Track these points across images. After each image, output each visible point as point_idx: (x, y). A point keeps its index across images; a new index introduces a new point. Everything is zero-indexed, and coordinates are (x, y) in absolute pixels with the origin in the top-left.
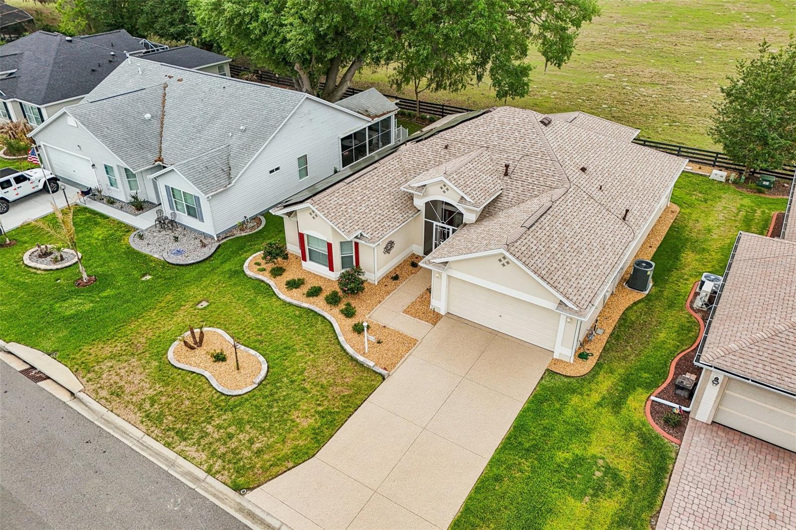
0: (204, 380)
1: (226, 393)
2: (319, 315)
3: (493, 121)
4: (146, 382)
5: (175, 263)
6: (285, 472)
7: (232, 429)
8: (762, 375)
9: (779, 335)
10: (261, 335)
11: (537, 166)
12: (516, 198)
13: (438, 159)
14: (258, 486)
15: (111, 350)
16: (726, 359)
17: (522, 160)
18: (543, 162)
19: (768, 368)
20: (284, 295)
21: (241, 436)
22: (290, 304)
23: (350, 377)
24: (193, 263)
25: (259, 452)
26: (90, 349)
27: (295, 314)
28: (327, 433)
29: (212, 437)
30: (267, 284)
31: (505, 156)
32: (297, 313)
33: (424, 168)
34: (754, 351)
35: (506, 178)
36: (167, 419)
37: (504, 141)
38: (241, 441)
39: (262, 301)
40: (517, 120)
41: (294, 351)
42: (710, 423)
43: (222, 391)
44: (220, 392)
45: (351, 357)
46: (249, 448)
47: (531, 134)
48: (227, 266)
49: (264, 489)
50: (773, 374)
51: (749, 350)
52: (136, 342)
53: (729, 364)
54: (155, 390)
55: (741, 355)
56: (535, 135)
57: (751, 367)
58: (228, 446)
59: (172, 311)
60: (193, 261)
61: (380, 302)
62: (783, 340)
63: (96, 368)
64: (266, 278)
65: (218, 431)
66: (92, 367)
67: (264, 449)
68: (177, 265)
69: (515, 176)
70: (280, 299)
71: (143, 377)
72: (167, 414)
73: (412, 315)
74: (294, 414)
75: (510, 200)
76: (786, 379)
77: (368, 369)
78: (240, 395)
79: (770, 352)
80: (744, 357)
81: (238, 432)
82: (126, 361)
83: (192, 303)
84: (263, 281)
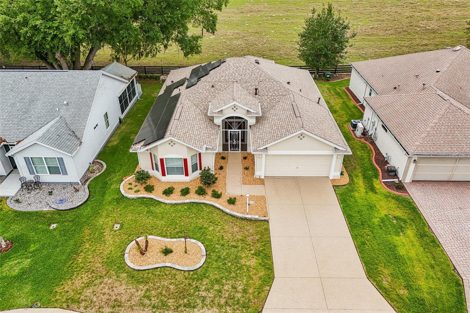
0: (169, 269)
1: (193, 269)
2: (200, 203)
3: (231, 67)
4: (130, 289)
5: (68, 208)
6: (269, 293)
7: (216, 287)
8: (435, 152)
9: (430, 133)
10: (176, 228)
11: (269, 86)
12: (269, 105)
13: (212, 94)
14: (263, 308)
15: (81, 282)
16: (419, 150)
17: (260, 84)
18: (271, 83)
19: (434, 148)
20: (168, 200)
21: (226, 288)
22: (177, 204)
23: (251, 229)
24: (82, 204)
25: (245, 291)
26: (64, 288)
27: (185, 209)
28: (270, 262)
29: (210, 297)
30: (150, 198)
31: (249, 85)
32: (186, 207)
33: (206, 101)
34: (426, 143)
35: (257, 96)
36: (169, 302)
37: (243, 76)
38: (228, 291)
39: (157, 210)
40: (244, 64)
41: (206, 228)
42: (411, 182)
43: (187, 270)
44: (187, 271)
45: (241, 218)
46: (237, 292)
47: (256, 70)
48: (108, 198)
49: (266, 308)
50: (438, 150)
51: (424, 143)
52: (94, 268)
53: (421, 152)
54: (142, 290)
55: (422, 146)
56: (258, 70)
57: (429, 150)
58: (224, 297)
59: (100, 239)
60: (81, 203)
61: (225, 184)
62: (432, 134)
63: (82, 297)
64: (144, 194)
65: (209, 292)
66: (79, 298)
67: (245, 287)
68: (70, 209)
69: (261, 94)
70: (166, 204)
71: (124, 287)
72: (166, 299)
73: (248, 184)
74: (243, 262)
75: (266, 107)
76: (443, 150)
77: (256, 221)
78: (201, 267)
79: (431, 141)
80: (424, 146)
81: (221, 287)
82: (101, 283)
83: (108, 229)
84: (144, 198)
